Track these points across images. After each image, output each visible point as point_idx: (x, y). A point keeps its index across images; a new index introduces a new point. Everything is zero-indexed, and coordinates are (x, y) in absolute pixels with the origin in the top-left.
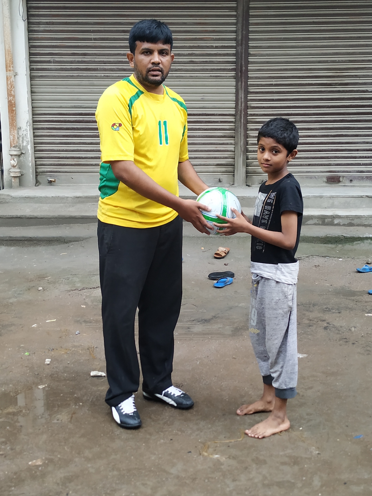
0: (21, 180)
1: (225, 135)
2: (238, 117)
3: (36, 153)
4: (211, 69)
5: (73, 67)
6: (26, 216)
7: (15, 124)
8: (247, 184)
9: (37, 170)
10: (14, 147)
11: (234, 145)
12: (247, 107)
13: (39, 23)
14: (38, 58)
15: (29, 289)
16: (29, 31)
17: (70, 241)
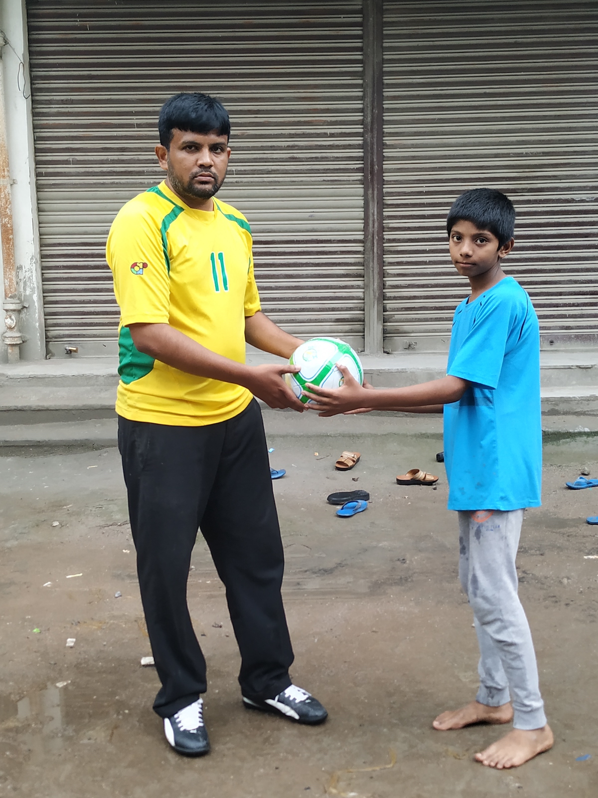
0: (22, 350)
1: (348, 273)
2: (369, 244)
3: (46, 306)
4: (324, 169)
5: (105, 170)
6: (31, 407)
7: (12, 261)
8: (385, 350)
9: (48, 333)
10: (11, 297)
11: (364, 288)
12: (382, 229)
13: (50, 102)
14: (49, 157)
15: (37, 526)
16: (35, 114)
17: (103, 446)
